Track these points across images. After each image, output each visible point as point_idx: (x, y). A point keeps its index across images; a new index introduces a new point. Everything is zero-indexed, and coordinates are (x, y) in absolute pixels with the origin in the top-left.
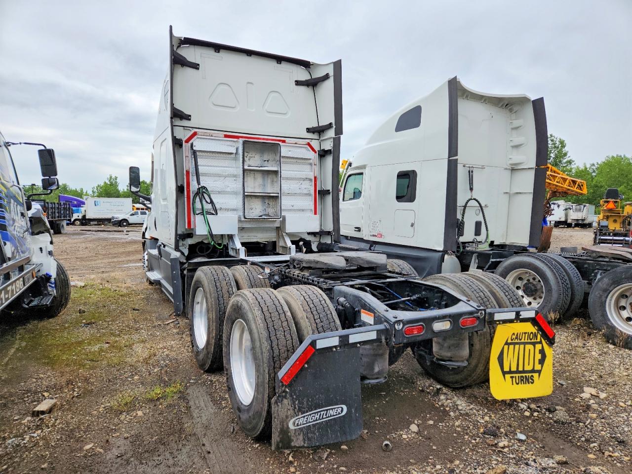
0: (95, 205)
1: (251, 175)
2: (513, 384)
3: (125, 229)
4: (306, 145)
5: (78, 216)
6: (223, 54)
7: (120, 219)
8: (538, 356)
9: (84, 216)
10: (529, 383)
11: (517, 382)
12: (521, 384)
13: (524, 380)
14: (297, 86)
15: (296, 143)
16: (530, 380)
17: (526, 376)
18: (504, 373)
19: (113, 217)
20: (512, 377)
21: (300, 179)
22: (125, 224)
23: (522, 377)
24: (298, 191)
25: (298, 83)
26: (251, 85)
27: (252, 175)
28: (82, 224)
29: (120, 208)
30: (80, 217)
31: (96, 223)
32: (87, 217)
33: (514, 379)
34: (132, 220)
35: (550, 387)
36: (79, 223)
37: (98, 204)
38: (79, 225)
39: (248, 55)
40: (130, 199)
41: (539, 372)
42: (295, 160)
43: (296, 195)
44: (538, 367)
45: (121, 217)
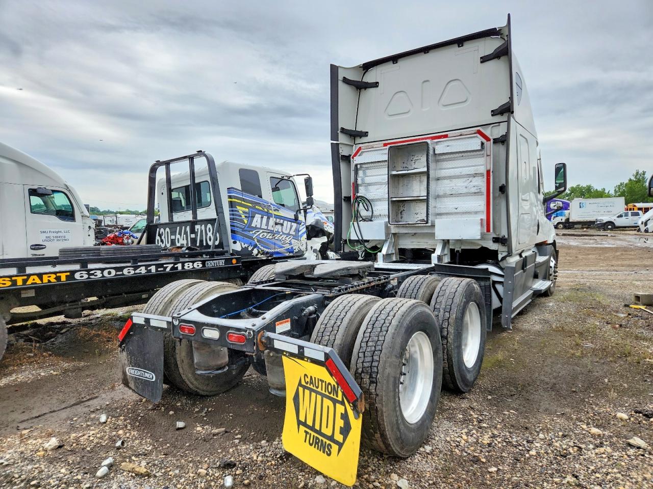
0: (580, 207)
1: (416, 178)
2: (305, 441)
3: (609, 233)
4: (475, 133)
5: (562, 220)
6: (402, 63)
7: (604, 222)
8: (340, 423)
9: (568, 219)
10: (324, 452)
11: (311, 442)
12: (315, 447)
13: (320, 444)
14: (482, 64)
15: (461, 135)
16: (326, 450)
17: (322, 441)
18: (299, 423)
19: (597, 219)
20: (306, 432)
21: (469, 176)
22: (610, 227)
23: (317, 438)
24: (465, 191)
25: (484, 59)
26: (427, 83)
27: (418, 179)
28: (565, 227)
29: (609, 209)
30: (563, 221)
31: (580, 226)
32: (570, 221)
33: (308, 436)
34: (619, 222)
35: (352, 476)
36: (562, 226)
37: (583, 206)
38: (562, 229)
39: (425, 53)
40: (622, 199)
41: (340, 445)
42: (460, 155)
43: (461, 195)
44: (339, 437)
45: (605, 219)
